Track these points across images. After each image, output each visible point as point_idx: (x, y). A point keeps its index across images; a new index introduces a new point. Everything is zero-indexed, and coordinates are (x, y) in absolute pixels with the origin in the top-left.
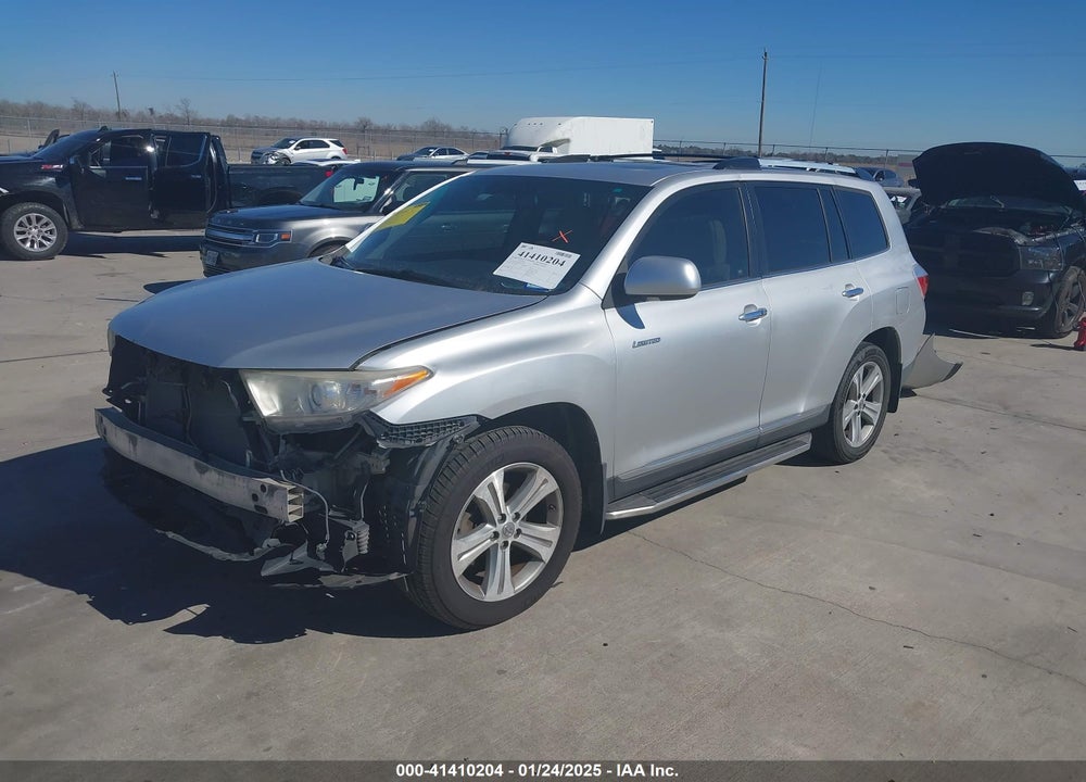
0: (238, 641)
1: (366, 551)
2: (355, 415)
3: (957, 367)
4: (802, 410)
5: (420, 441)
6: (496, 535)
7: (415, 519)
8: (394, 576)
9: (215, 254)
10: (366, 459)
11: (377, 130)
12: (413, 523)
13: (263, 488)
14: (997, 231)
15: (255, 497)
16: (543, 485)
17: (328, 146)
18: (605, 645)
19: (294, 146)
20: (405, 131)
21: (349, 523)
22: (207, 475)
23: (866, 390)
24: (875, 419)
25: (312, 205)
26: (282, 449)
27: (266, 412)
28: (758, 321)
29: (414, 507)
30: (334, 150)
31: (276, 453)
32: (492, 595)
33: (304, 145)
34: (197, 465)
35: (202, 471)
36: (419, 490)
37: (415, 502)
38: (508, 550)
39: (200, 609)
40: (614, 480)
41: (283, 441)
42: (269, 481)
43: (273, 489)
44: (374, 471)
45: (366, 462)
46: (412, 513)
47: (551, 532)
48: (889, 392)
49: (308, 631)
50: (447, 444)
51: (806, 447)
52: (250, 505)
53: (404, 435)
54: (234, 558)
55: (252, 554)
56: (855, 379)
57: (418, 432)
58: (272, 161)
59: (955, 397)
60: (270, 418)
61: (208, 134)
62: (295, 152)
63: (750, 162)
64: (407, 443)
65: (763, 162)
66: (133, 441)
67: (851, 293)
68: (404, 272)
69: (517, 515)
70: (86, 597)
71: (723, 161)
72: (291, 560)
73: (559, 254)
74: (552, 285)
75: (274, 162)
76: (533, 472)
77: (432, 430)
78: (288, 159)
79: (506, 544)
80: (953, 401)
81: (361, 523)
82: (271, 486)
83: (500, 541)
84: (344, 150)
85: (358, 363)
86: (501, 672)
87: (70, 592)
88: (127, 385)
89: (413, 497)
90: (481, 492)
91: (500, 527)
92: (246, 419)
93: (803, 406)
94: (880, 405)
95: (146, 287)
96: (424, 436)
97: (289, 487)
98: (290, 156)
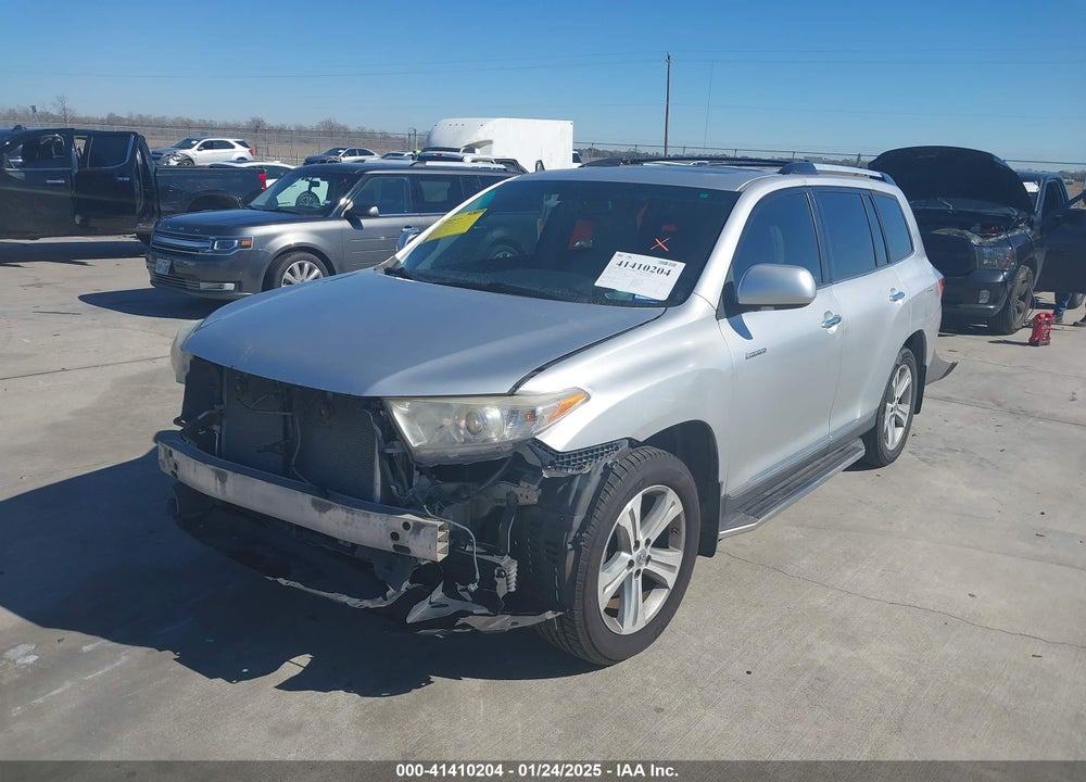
0: (363, 694)
1: (513, 589)
2: (517, 444)
3: (954, 365)
4: (859, 416)
5: (580, 468)
6: (631, 563)
7: (573, 552)
8: (549, 615)
9: (168, 263)
10: (513, 488)
11: (271, 130)
12: (571, 556)
13: (406, 525)
14: (953, 232)
15: (395, 536)
16: (671, 508)
17: (233, 147)
18: (748, 673)
19: (197, 147)
20: (300, 131)
21: (495, 559)
22: (330, 513)
23: (898, 395)
24: (905, 420)
25: (264, 209)
26: (415, 481)
27: (413, 443)
28: (834, 328)
29: (570, 540)
30: (240, 151)
31: (411, 486)
32: (628, 628)
33: (208, 146)
34: (314, 503)
35: (323, 509)
36: (578, 520)
37: (573, 534)
38: (640, 577)
39: (304, 660)
40: (727, 496)
41: (417, 473)
42: (408, 517)
43: (418, 527)
44: (522, 501)
45: (512, 492)
46: (570, 546)
47: (674, 557)
48: (916, 393)
49: (433, 678)
50: (601, 470)
51: (862, 453)
52: (389, 545)
53: (568, 463)
54: (367, 603)
55: (386, 599)
56: (894, 385)
57: (581, 459)
58: (173, 163)
59: (949, 395)
60: (418, 449)
61: (135, 134)
62: (198, 153)
63: (805, 167)
64: (570, 471)
65: (818, 167)
66: (222, 478)
67: (896, 298)
68: (491, 284)
69: (648, 541)
70: (169, 654)
71: (786, 167)
72: (430, 603)
73: (662, 263)
74: (663, 296)
75: (175, 163)
76: (663, 494)
77: (592, 457)
78: (191, 160)
79: (638, 572)
80: (948, 399)
81: (507, 558)
82: (416, 523)
83: (634, 570)
84: (251, 151)
85: (517, 386)
86: (659, 710)
87: (149, 649)
88: (204, 415)
89: (570, 529)
90: (624, 520)
91: (635, 554)
92: (389, 451)
93: (859, 412)
94: (908, 406)
95: (83, 298)
96: (585, 463)
97: (439, 524)
98: (193, 157)
